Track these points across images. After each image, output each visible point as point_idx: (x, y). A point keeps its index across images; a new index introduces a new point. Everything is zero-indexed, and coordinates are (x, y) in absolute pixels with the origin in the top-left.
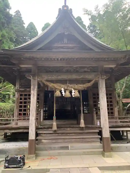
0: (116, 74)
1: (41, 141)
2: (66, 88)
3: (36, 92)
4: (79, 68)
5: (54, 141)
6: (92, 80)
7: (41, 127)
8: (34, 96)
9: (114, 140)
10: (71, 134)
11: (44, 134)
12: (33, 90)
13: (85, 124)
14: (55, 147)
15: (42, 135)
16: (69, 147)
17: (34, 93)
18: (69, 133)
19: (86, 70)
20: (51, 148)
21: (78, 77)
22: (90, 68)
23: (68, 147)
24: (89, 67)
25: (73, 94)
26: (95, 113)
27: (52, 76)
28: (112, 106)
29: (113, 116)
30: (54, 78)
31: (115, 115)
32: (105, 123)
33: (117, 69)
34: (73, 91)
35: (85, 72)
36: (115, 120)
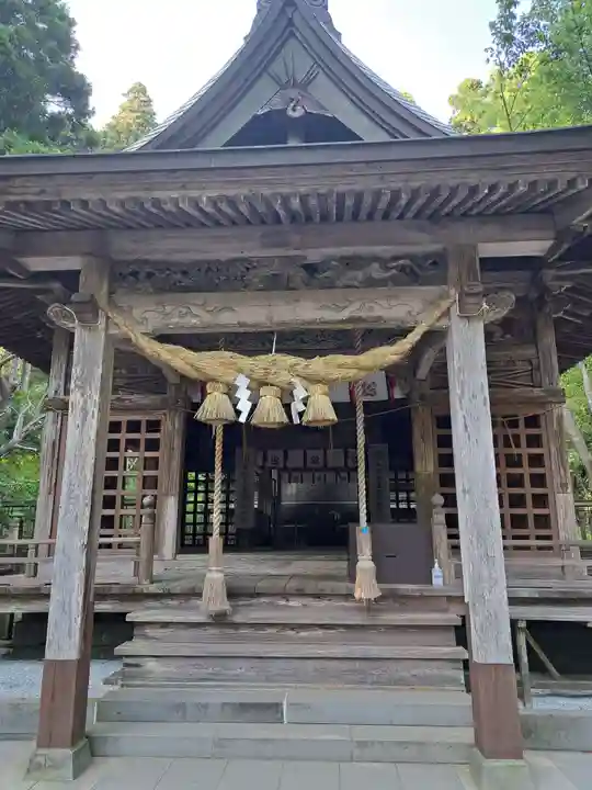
0: (561, 314)
1: (137, 666)
2: (259, 374)
3: (96, 397)
4: (334, 263)
5: (209, 668)
6: (410, 330)
7: (153, 588)
8: (84, 419)
9: (551, 677)
10: (303, 634)
11: (165, 625)
12: (80, 387)
13: (380, 578)
14: (206, 706)
15: (149, 631)
16: (285, 707)
17: (85, 402)
18: (293, 627)
19: (376, 271)
20: (181, 707)
21: (329, 315)
22: (401, 262)
23: (277, 706)
24: (396, 258)
25: (297, 406)
26: (442, 518)
27: (184, 311)
28: (543, 485)
29: (548, 538)
30: (194, 321)
31: (562, 534)
32: (485, 573)
33: (567, 290)
34: (300, 393)
35: (371, 283)
36: (559, 562)
